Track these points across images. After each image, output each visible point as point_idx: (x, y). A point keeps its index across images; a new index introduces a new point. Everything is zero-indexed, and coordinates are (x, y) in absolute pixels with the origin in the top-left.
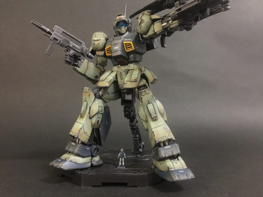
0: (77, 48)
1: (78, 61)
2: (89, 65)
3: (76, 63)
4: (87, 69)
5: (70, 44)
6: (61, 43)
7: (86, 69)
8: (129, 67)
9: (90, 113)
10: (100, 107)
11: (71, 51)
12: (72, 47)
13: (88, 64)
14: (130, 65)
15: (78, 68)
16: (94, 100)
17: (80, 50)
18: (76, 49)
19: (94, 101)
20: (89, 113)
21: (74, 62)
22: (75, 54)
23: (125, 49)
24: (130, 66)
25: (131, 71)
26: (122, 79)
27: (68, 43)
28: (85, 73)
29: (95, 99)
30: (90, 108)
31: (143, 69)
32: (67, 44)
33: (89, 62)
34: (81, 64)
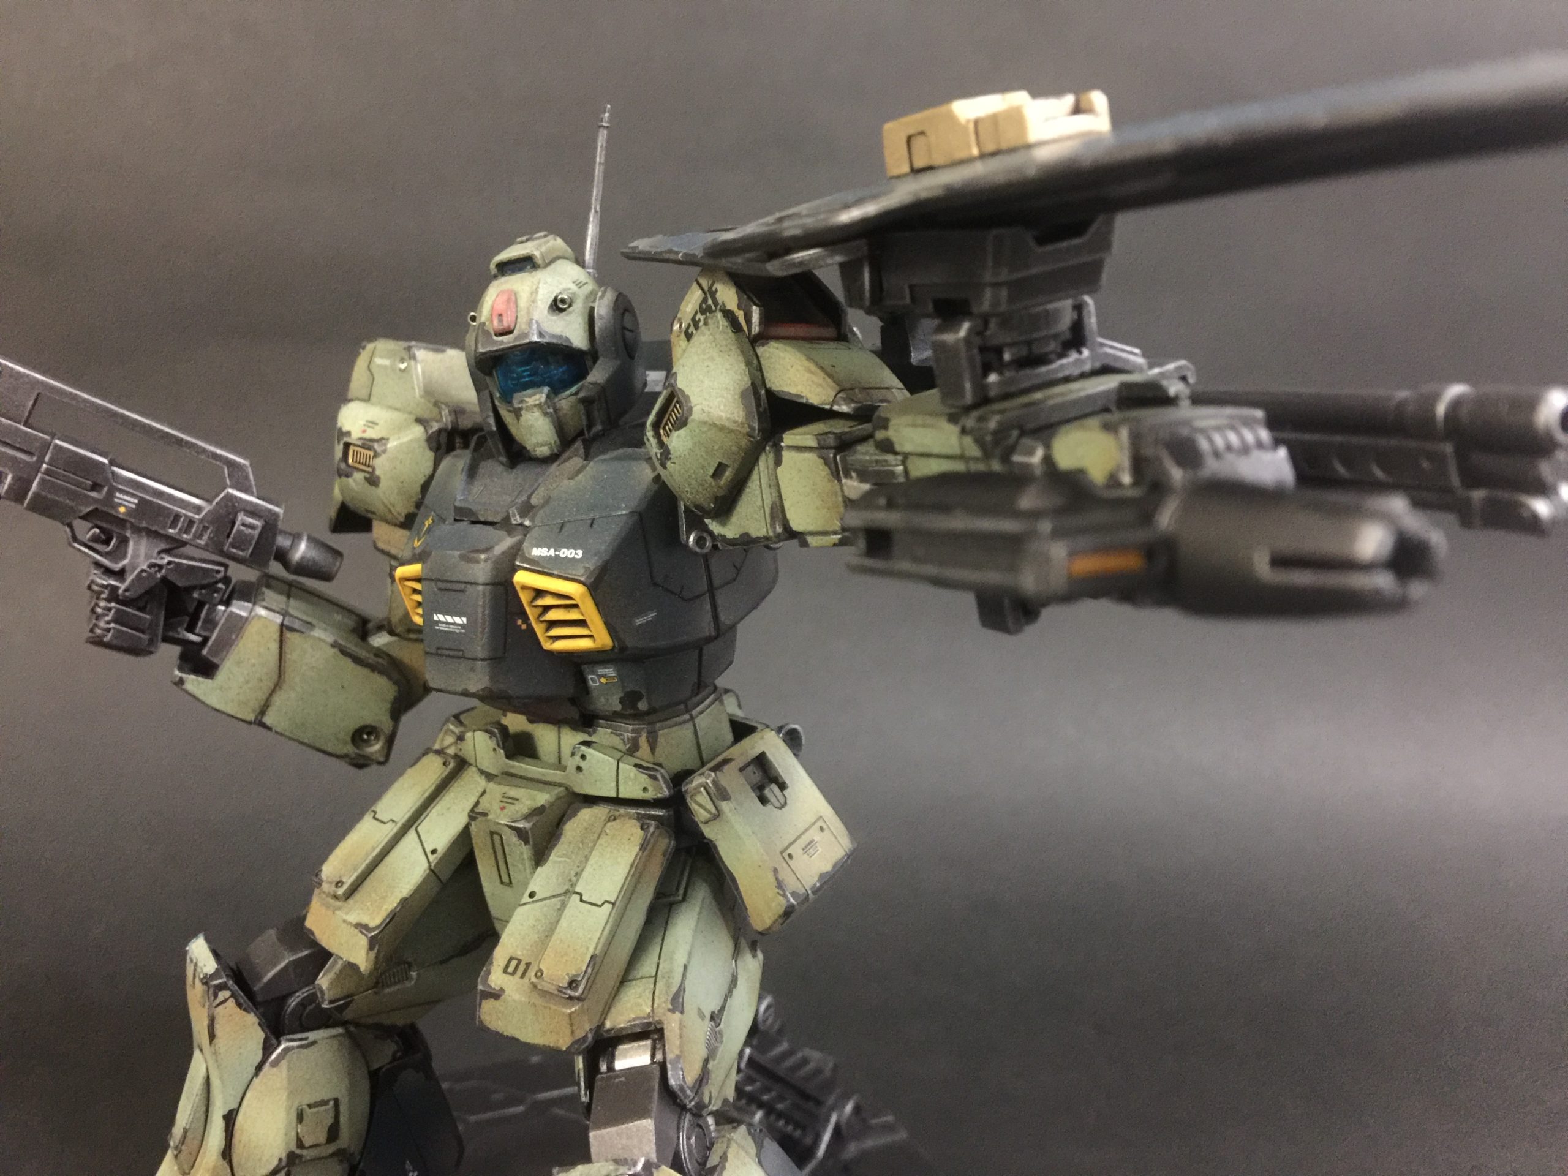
0: (177, 516)
1: (203, 615)
2: (292, 656)
3: (191, 629)
4: (277, 686)
5: (111, 494)
6: (36, 495)
7: (269, 684)
8: (579, 769)
9: (235, 1161)
10: (308, 1112)
11: (131, 544)
12: (130, 512)
13: (287, 648)
14: (583, 757)
15: (194, 683)
16: (259, 1057)
17: (205, 528)
18: (173, 525)
19: (259, 1068)
20: (227, 1153)
21: (168, 626)
22: (164, 579)
23: (539, 629)
24: (583, 764)
25: (586, 814)
26: (505, 879)
27: (95, 487)
28: (263, 712)
29: (268, 1049)
30: (230, 1119)
31: (703, 798)
32: (88, 500)
33: (292, 630)
34: (226, 644)
